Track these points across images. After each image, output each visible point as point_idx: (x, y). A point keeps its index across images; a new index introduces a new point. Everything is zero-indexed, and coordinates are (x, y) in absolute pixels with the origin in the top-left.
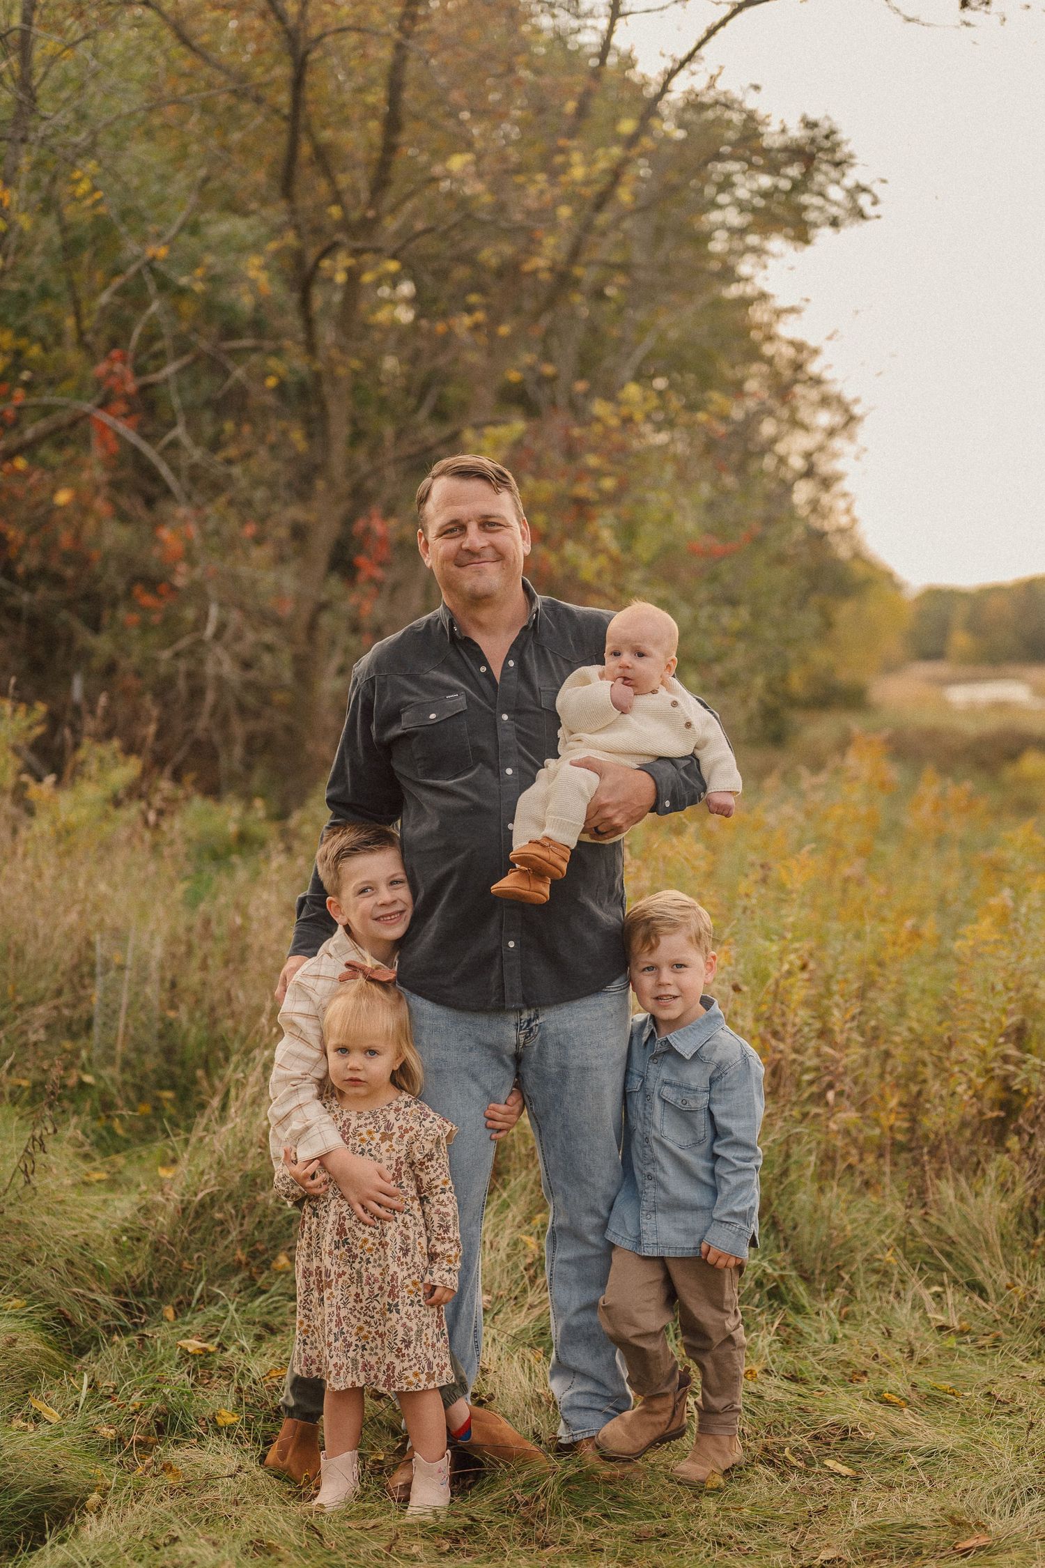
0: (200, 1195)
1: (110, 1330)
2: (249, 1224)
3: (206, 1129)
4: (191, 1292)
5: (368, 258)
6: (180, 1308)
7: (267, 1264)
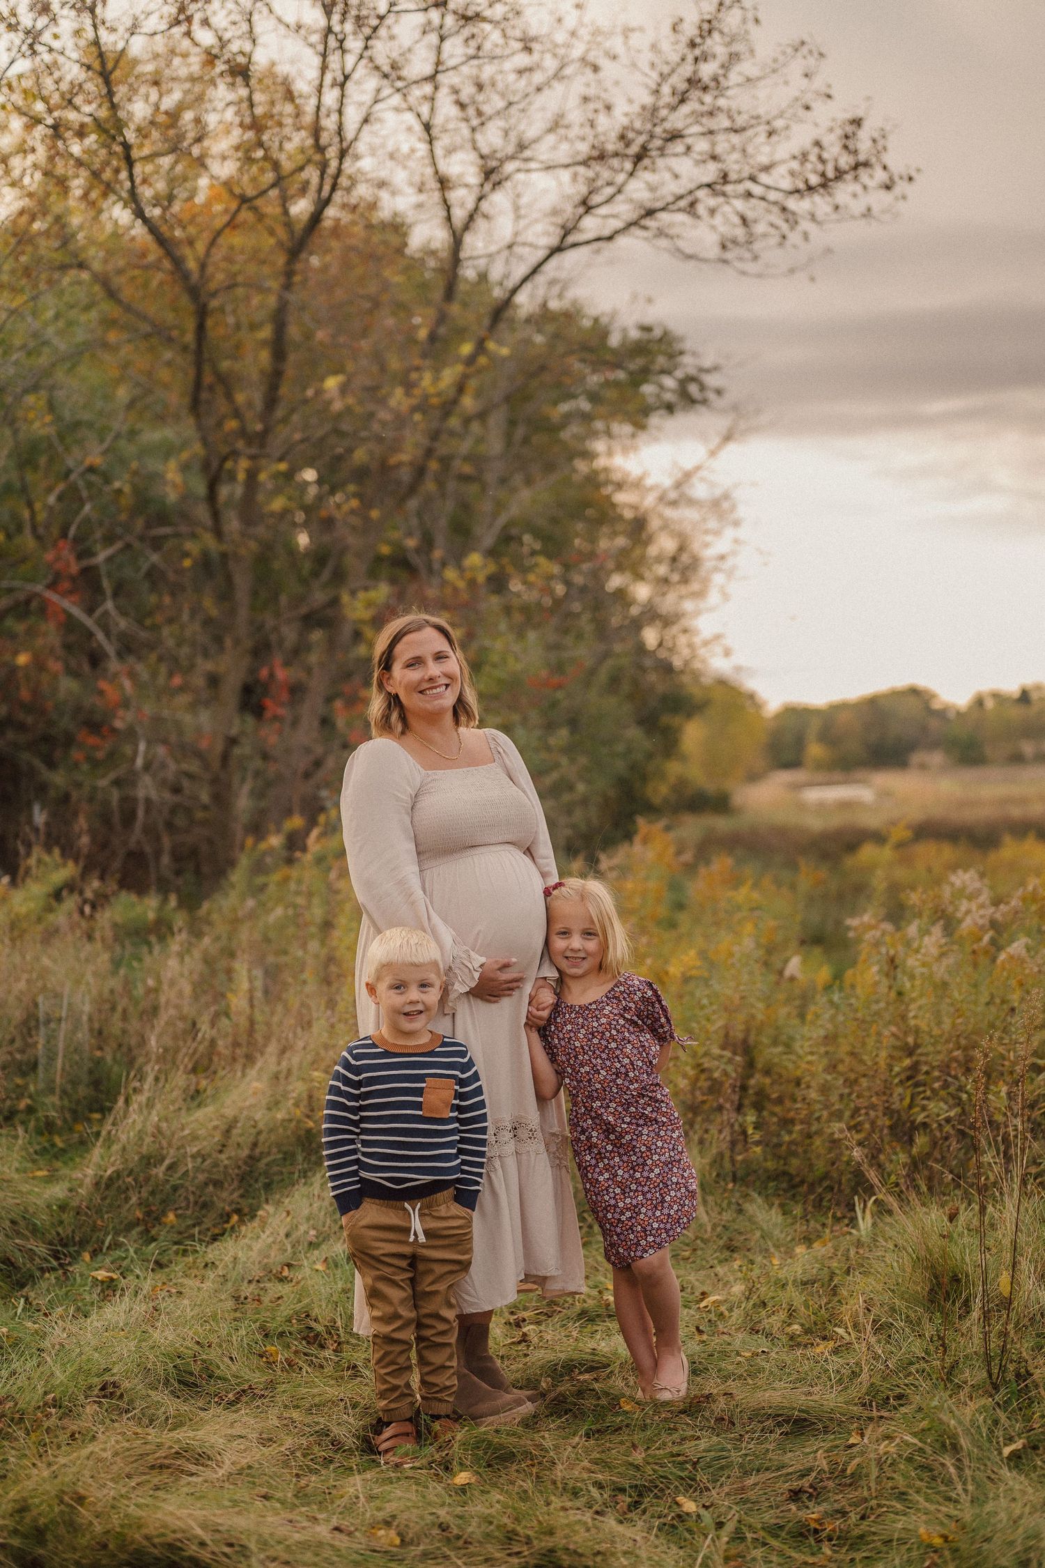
0: (109, 1172)
1: (43, 1270)
2: (144, 1194)
3: (114, 1124)
4: (103, 1242)
5: (263, 462)
6: (94, 1254)
7: (157, 1219)
